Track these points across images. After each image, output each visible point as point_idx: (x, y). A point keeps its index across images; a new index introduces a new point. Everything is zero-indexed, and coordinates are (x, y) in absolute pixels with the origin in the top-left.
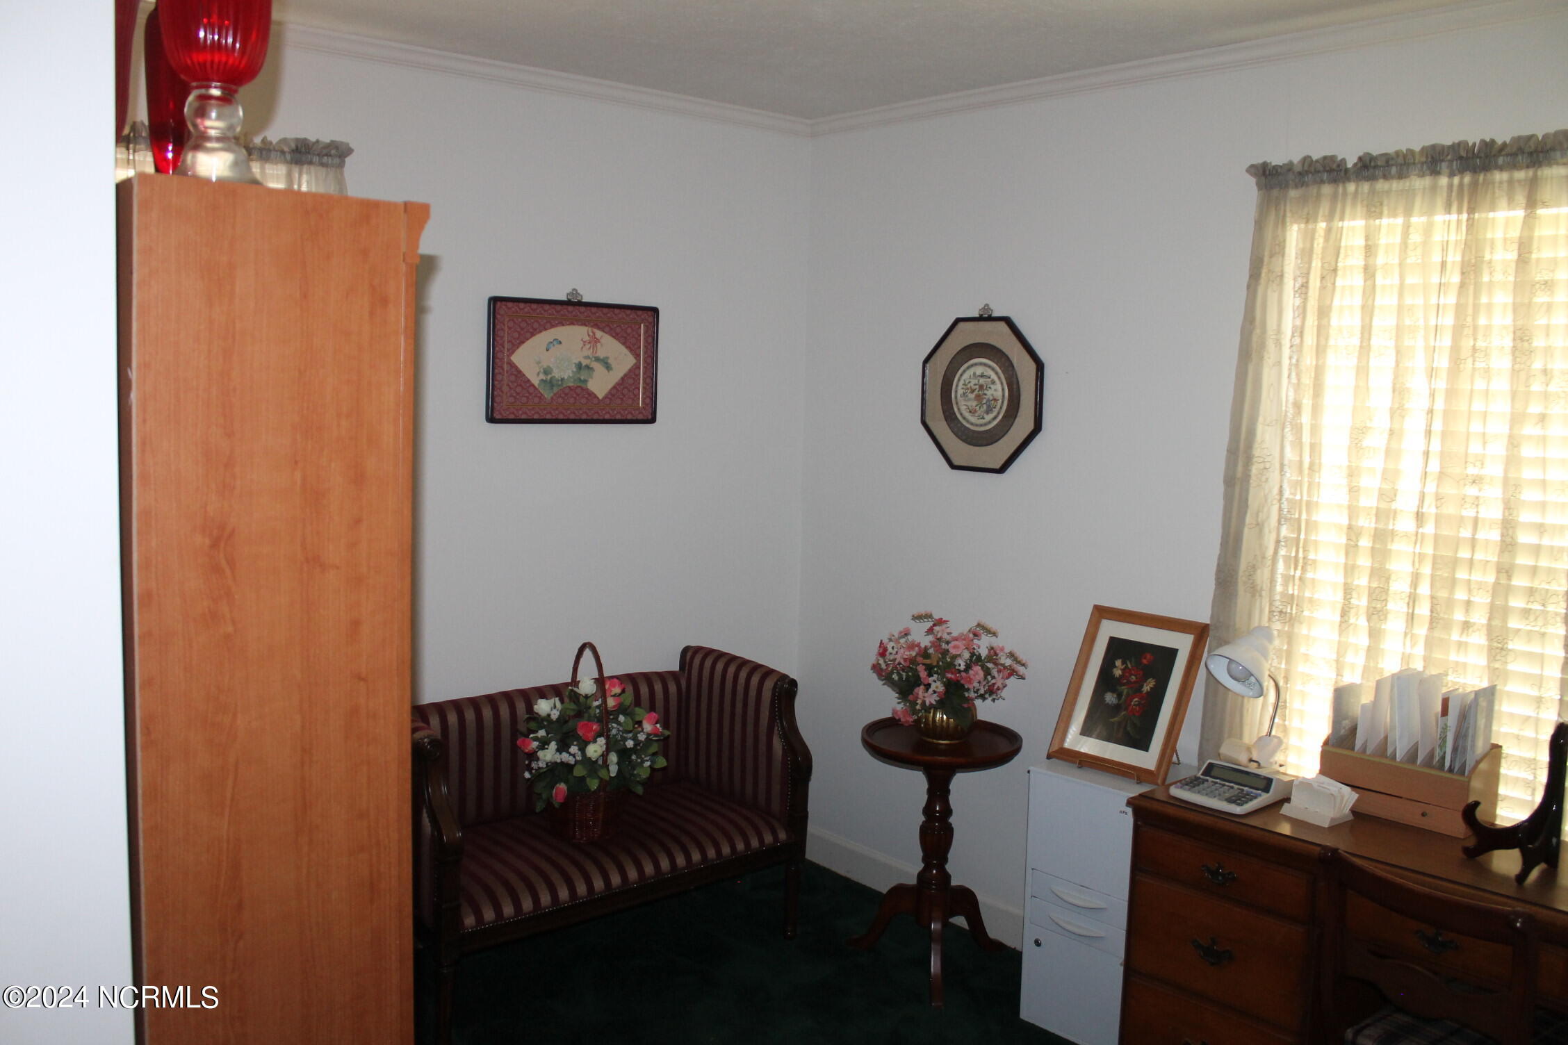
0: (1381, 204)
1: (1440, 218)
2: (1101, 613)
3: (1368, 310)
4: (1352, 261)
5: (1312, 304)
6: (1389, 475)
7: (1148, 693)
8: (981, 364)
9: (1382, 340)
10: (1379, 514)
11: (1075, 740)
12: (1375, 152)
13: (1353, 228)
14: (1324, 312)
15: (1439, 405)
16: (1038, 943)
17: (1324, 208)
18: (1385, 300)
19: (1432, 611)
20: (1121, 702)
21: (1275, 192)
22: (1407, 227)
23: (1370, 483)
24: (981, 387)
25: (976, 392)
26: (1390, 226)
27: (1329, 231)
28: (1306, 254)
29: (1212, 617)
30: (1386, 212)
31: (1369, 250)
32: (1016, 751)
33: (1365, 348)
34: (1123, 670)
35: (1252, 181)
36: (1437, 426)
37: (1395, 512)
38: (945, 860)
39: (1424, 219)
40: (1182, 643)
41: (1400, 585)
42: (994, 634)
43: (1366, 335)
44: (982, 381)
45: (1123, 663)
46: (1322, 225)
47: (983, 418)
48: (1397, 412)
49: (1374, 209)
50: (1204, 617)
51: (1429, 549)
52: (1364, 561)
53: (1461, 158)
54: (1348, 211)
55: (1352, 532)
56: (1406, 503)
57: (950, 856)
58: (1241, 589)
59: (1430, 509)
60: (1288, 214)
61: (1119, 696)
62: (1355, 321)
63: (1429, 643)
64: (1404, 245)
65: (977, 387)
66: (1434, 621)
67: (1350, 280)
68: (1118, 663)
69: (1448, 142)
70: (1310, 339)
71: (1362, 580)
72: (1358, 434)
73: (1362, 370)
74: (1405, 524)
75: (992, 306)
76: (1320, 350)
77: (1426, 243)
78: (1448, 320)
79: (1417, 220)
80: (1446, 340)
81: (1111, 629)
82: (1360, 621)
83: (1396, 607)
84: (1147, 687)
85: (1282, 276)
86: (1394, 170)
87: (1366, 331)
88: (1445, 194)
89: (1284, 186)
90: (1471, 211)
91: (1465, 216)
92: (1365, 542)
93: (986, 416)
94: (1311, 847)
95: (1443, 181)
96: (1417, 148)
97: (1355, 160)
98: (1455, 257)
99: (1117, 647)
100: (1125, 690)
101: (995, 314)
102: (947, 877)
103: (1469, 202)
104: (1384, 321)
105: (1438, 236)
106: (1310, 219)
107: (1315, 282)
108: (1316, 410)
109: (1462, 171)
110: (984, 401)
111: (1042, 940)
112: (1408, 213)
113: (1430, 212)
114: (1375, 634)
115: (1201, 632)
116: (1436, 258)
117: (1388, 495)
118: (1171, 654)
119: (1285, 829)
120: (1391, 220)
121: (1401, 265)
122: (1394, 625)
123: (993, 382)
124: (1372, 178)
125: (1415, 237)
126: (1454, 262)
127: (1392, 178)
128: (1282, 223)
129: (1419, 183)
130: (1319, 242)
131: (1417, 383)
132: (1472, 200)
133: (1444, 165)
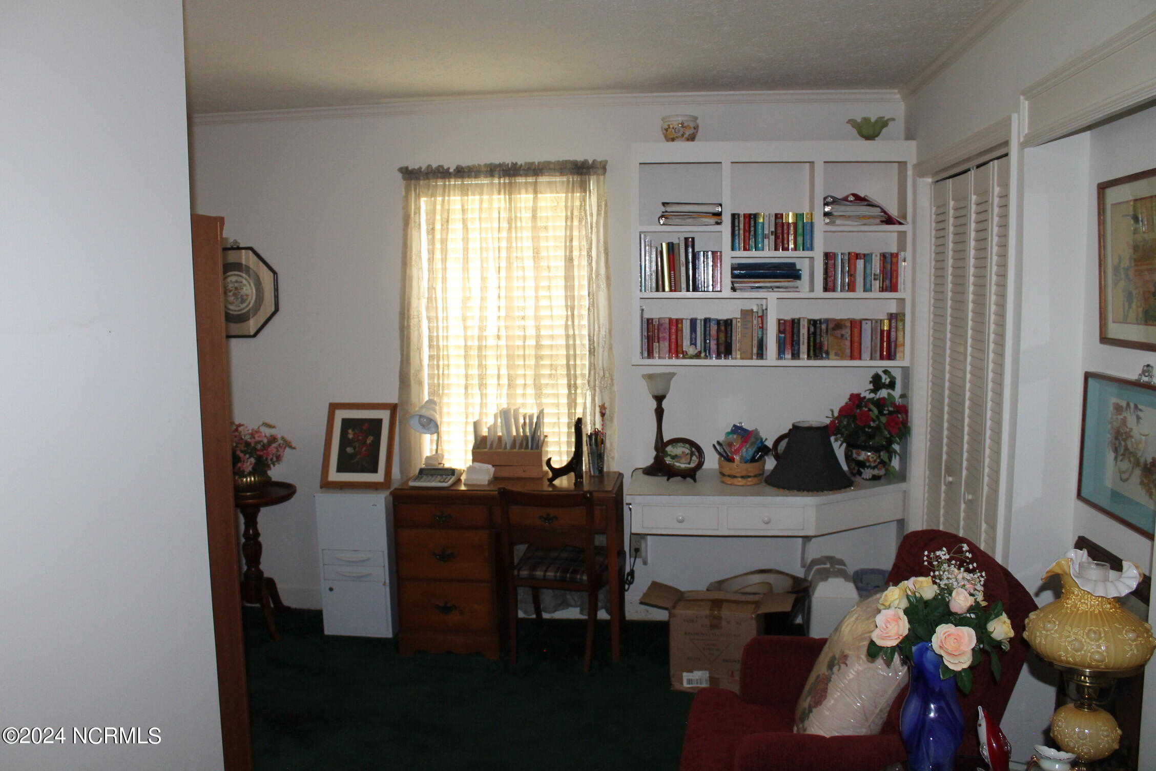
0: (468, 190)
1: (495, 197)
2: (333, 407)
3: (466, 240)
4: (456, 216)
5: (438, 236)
6: (482, 319)
7: (370, 444)
8: (235, 275)
9: (474, 256)
10: (480, 338)
11: (334, 476)
12: (464, 165)
13: (455, 201)
14: (444, 241)
15: (503, 284)
16: (331, 589)
17: (440, 191)
18: (473, 235)
19: (509, 380)
20: (357, 449)
21: (413, 182)
22: (481, 201)
23: (474, 323)
24: (236, 288)
25: (233, 291)
26: (473, 200)
27: (443, 201)
28: (432, 213)
29: (399, 399)
30: (470, 193)
31: (464, 211)
32: (294, 492)
33: (466, 259)
34: (354, 434)
35: (400, 175)
36: (503, 294)
37: (486, 337)
38: (258, 563)
39: (488, 197)
40: (385, 415)
41: (492, 371)
42: (274, 427)
43: (466, 253)
44: (236, 285)
45: (353, 430)
46: (439, 199)
47: (239, 306)
48: (484, 289)
49: (464, 191)
50: (394, 400)
51: (504, 352)
52: (474, 362)
53: (503, 170)
54: (452, 193)
55: (467, 348)
56: (491, 331)
57: (262, 560)
58: (412, 382)
59: (503, 333)
60: (421, 193)
61: (354, 448)
62: (460, 245)
63: (509, 396)
64: (481, 209)
65: (234, 288)
66: (510, 386)
67: (456, 226)
68: (350, 431)
69: (497, 162)
70: (438, 255)
71: (474, 372)
72: (466, 299)
73: (465, 269)
74: (491, 342)
75: (239, 241)
76: (444, 260)
77: (490, 209)
78: (504, 244)
79: (485, 197)
80: (504, 254)
81: (340, 415)
82: (475, 391)
83: (491, 381)
84: (370, 440)
85: (420, 224)
86: (473, 174)
87: (466, 250)
88: (497, 187)
89: (418, 179)
90: (510, 194)
91: (507, 197)
92: (474, 352)
93: (241, 305)
94: (479, 492)
95: (496, 181)
96: (482, 163)
97: (455, 168)
98: (504, 215)
99: (346, 423)
100: (357, 444)
101: (241, 246)
102: (261, 573)
103: (509, 191)
104: (474, 245)
105: (495, 205)
106: (433, 195)
107: (438, 226)
108: (444, 290)
109: (504, 176)
110: (239, 297)
111: (334, 587)
112: (481, 194)
113: (491, 194)
114: (483, 396)
115: (393, 408)
116: (496, 215)
117: (482, 329)
118: (379, 422)
119: (463, 488)
120: (473, 197)
121: (480, 219)
122: (491, 390)
123: (245, 285)
124: (462, 177)
125: (485, 205)
126: (504, 218)
127: (472, 177)
128: (418, 197)
129: (485, 181)
130: (439, 207)
131: (492, 275)
132: (510, 189)
133: (496, 172)
